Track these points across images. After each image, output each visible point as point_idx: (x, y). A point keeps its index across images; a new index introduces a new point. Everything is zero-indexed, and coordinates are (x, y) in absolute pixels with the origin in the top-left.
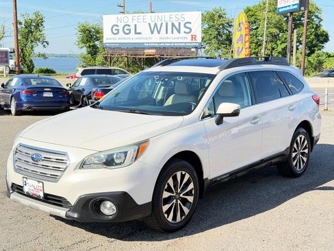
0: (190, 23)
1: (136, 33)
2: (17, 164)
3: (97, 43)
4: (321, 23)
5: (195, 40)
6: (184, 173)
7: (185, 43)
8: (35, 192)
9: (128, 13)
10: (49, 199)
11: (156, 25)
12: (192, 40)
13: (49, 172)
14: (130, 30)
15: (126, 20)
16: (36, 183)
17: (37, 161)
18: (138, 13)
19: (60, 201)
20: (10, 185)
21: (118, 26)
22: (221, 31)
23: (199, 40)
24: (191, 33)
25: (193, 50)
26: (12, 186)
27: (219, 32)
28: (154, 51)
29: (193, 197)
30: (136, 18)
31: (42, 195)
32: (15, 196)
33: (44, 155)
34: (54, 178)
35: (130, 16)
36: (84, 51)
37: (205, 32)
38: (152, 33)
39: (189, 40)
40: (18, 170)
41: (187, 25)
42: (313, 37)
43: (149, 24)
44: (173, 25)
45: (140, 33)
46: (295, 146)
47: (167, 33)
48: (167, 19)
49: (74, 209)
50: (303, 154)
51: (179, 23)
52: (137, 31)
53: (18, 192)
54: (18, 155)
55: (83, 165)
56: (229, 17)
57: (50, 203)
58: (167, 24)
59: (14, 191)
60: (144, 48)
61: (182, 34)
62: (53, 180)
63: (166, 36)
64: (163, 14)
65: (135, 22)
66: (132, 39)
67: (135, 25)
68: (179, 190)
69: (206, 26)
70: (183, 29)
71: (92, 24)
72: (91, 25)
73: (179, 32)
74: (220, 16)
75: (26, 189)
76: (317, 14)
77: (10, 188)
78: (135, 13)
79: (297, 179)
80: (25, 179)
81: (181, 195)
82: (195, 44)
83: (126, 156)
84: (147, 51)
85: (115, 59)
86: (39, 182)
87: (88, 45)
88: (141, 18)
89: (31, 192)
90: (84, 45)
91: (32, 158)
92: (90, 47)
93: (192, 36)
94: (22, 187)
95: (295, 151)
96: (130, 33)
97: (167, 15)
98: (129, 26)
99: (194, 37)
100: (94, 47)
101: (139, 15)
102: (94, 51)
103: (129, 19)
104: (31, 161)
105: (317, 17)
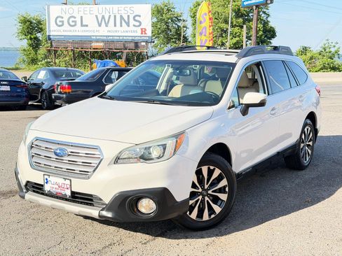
0: (140, 16)
1: (82, 25)
2: (35, 159)
3: (39, 35)
4: (269, 19)
5: (145, 33)
6: (212, 168)
7: (135, 37)
8: (59, 191)
9: (73, 4)
10: (77, 198)
11: (103, 17)
12: (142, 33)
13: (77, 169)
14: (75, 22)
15: (71, 11)
16: (60, 181)
17: (61, 156)
18: (83, 4)
19: (92, 200)
20: (23, 183)
21: (62, 18)
22: (170, 25)
23: (149, 33)
24: (141, 27)
25: (143, 44)
26: (26, 185)
27: (168, 26)
28: (102, 44)
29: (227, 195)
30: (82, 10)
31: (68, 193)
32: (30, 196)
33: (70, 150)
34: (85, 175)
35: (76, 7)
36: (25, 43)
37: (154, 25)
38: (100, 25)
39: (139, 34)
40: (36, 166)
41: (137, 18)
42: (261, 33)
43: (96, 16)
44: (122, 17)
45: (87, 26)
46: (303, 137)
47: (115, 26)
48: (115, 11)
49: (109, 208)
50: (308, 146)
51: (128, 16)
52: (84, 24)
53: (34, 191)
54: (34, 151)
55: (117, 160)
56: (177, 11)
57: (78, 202)
58: (115, 16)
59: (28, 190)
60: (91, 42)
61: (132, 28)
62: (84, 176)
63: (115, 29)
64: (111, 6)
65: (81, 14)
66: (78, 32)
67: (82, 17)
68: (206, 187)
69: (155, 20)
70: (132, 22)
71: (33, 14)
72: (32, 16)
73: (128, 24)
74: (168, 10)
75: (47, 188)
76: (265, 10)
77: (23, 187)
78: (80, 4)
79: (303, 172)
80: (46, 177)
81: (210, 192)
82: (145, 38)
83: (165, 149)
84: (94, 45)
85: (59, 52)
86: (65, 179)
87: (29, 37)
88: (88, 9)
89: (54, 191)
90: (24, 37)
91: (56, 154)
92: (31, 39)
93: (142, 29)
94: (42, 186)
95: (303, 142)
96: (75, 25)
97: (116, 7)
98: (75, 18)
99: (143, 31)
100: (36, 38)
101: (85, 6)
102: (36, 44)
103: (75, 10)
104: (54, 156)
105: (264, 13)
